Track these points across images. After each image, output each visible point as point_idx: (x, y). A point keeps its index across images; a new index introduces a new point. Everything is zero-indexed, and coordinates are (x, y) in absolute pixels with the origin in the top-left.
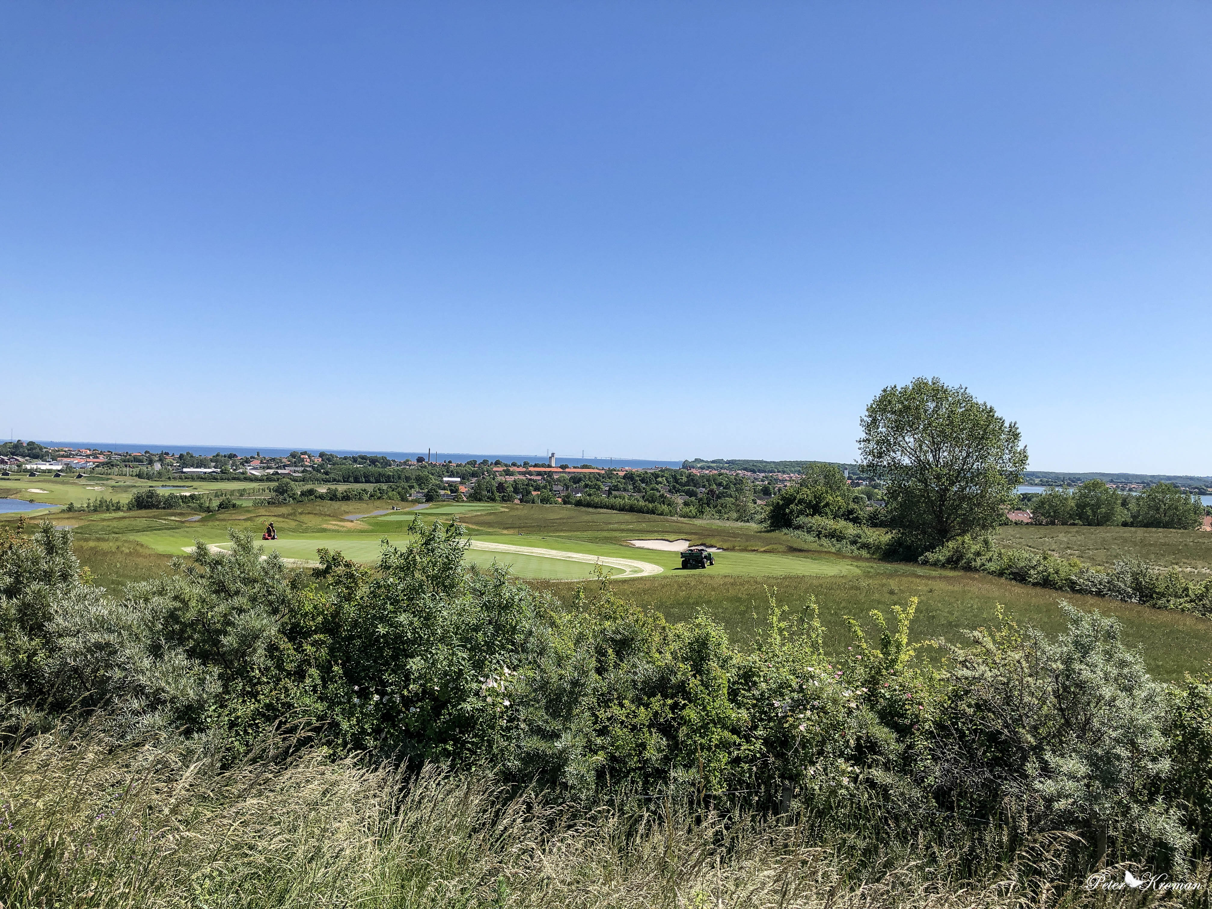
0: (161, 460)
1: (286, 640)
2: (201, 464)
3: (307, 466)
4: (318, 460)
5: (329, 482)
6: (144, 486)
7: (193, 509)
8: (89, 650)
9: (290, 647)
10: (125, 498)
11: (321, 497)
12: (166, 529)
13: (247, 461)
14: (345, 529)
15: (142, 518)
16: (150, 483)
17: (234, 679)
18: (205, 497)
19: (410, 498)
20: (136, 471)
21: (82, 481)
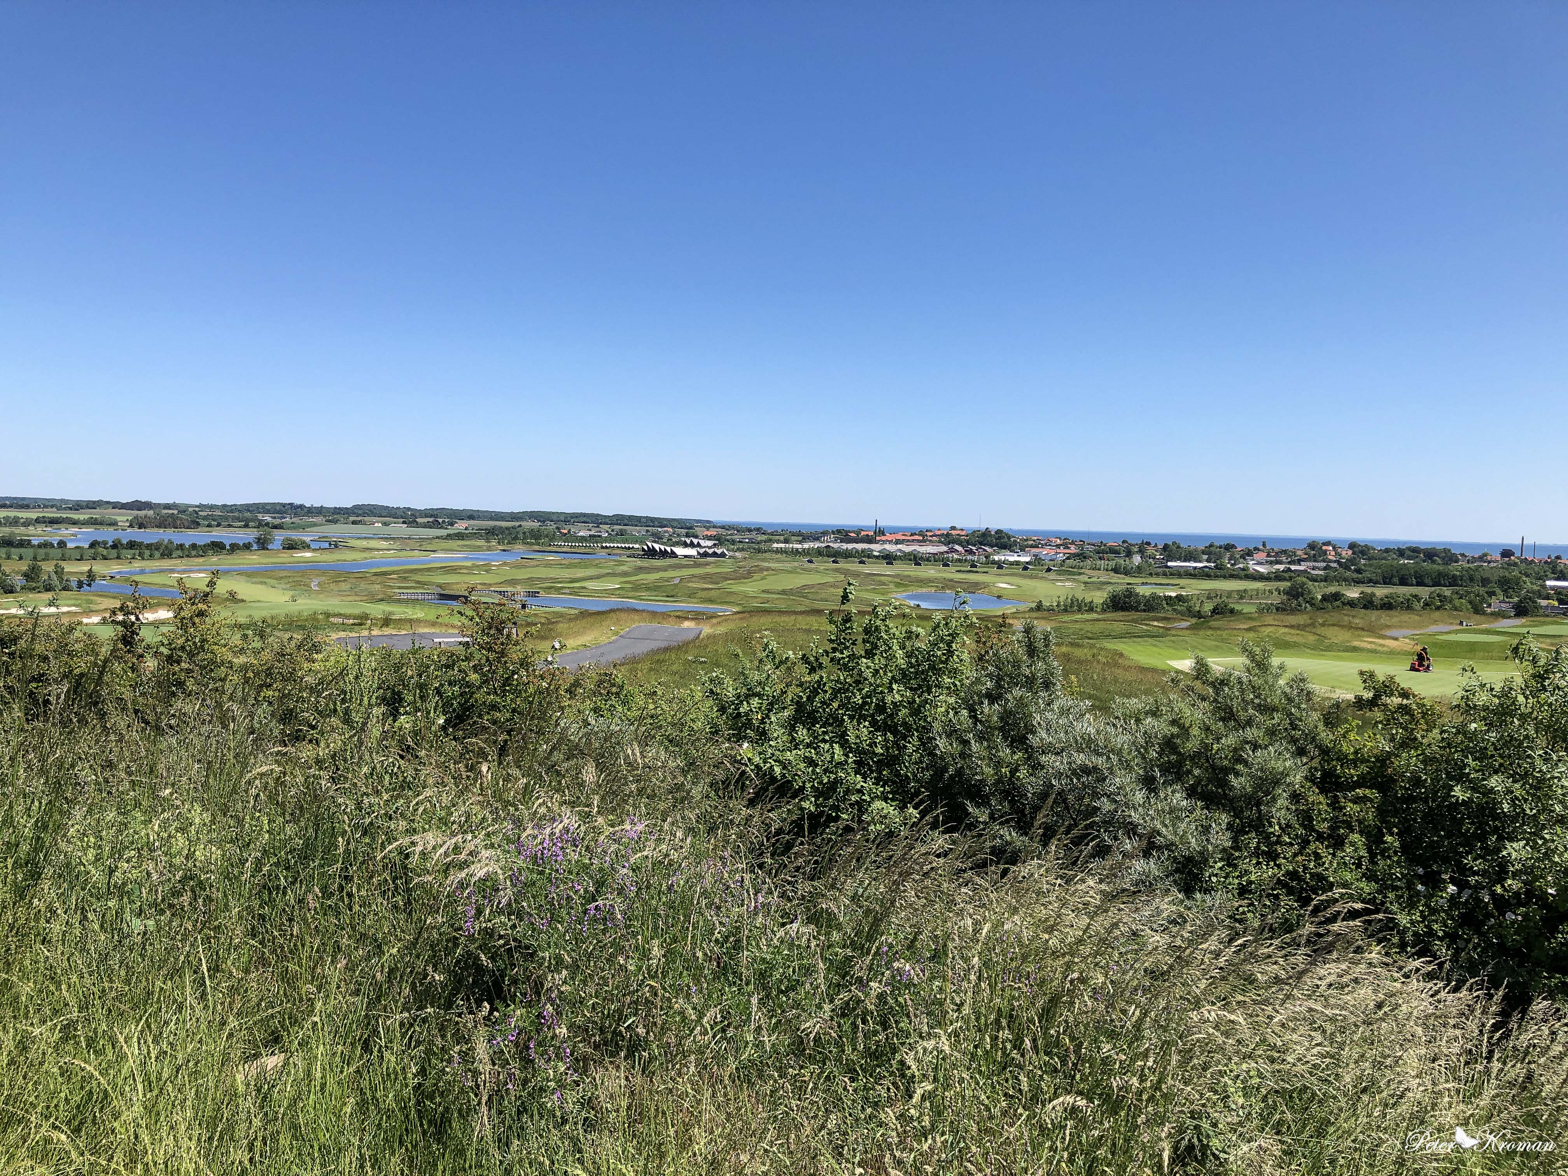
0: (1141, 551)
1: (1317, 791)
2: (1190, 556)
3: (1331, 561)
4: (1347, 553)
5: (1363, 583)
6: (1121, 582)
7: (1179, 612)
8: (1074, 772)
9: (1322, 799)
10: (1099, 597)
11: (1352, 604)
12: (1148, 636)
13: (1249, 553)
14: (1385, 649)
15: (1118, 622)
16: (1128, 580)
17: (1247, 833)
18: (1195, 599)
19: (1489, 610)
20: (1112, 564)
21: (1052, 576)
